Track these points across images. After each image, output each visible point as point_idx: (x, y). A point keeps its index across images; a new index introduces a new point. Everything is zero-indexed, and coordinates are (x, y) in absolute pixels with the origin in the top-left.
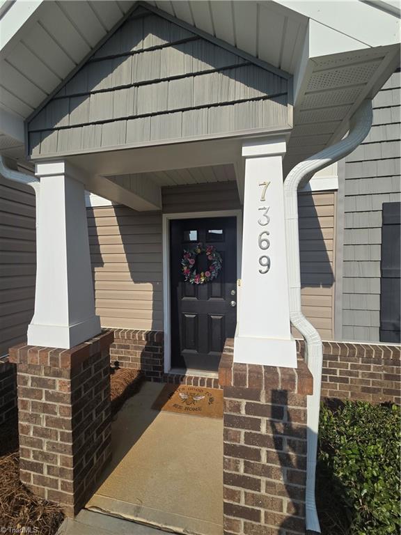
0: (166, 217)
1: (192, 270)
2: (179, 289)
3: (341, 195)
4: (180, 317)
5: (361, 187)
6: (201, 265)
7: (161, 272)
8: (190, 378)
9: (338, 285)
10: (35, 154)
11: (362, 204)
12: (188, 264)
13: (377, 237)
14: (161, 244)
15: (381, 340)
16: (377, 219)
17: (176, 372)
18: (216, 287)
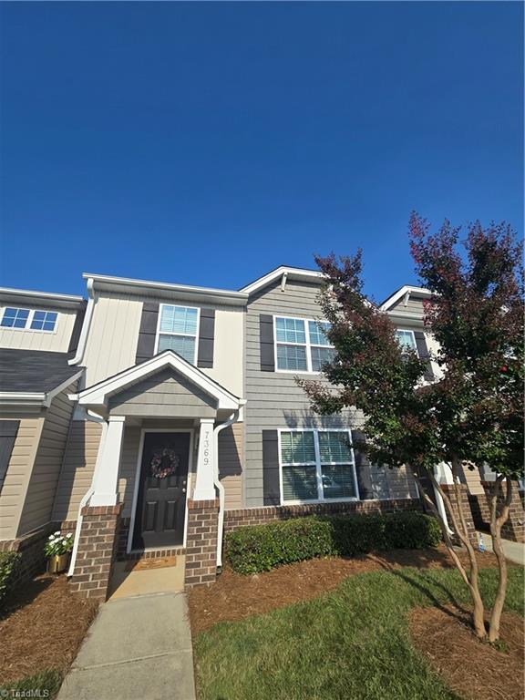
0: (144, 431)
1: (158, 468)
2: (146, 483)
3: (244, 424)
4: (144, 504)
5: (253, 421)
6: (165, 464)
7: (135, 470)
8: (148, 553)
9: (243, 473)
10: (112, 411)
11: (254, 429)
12: (156, 463)
13: (260, 447)
14: (138, 449)
15: (265, 505)
16: (260, 437)
17: (136, 552)
18: (173, 479)
